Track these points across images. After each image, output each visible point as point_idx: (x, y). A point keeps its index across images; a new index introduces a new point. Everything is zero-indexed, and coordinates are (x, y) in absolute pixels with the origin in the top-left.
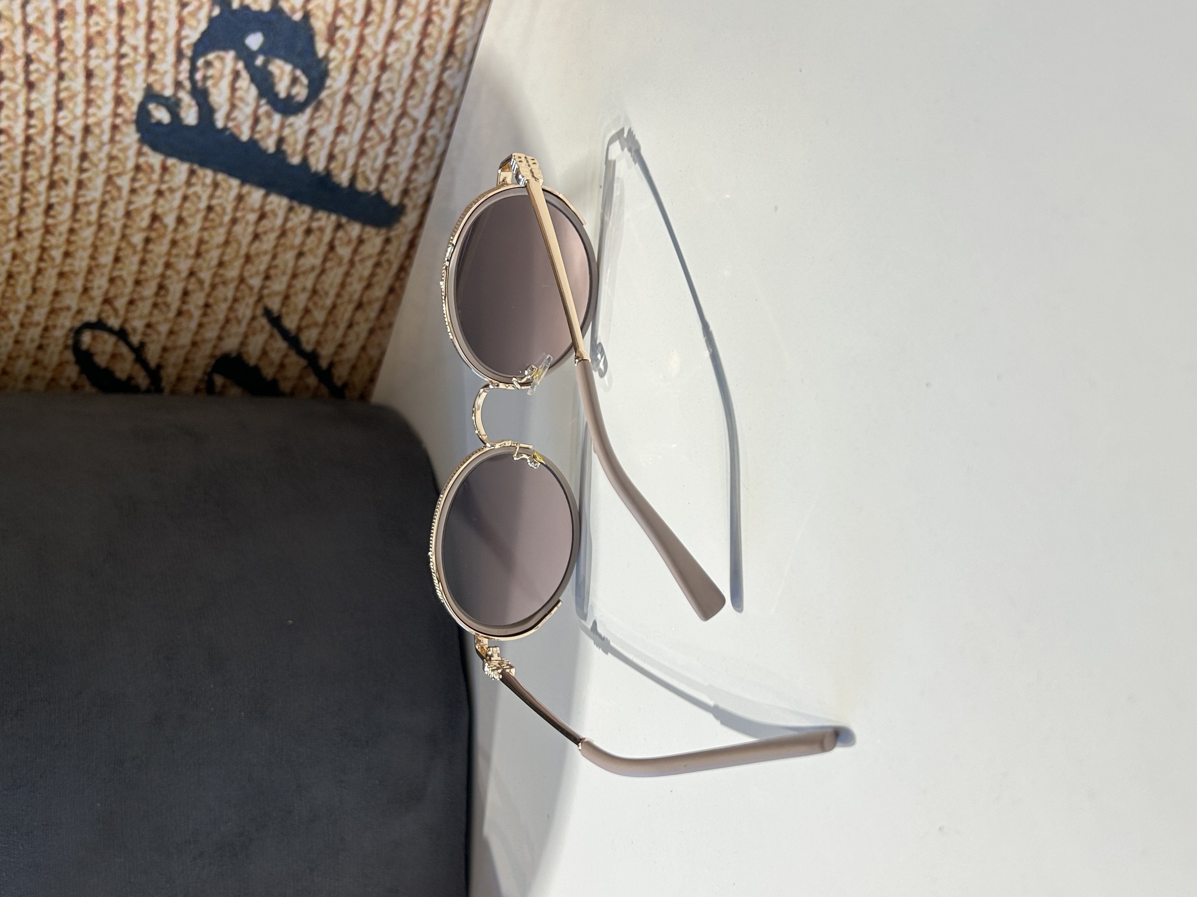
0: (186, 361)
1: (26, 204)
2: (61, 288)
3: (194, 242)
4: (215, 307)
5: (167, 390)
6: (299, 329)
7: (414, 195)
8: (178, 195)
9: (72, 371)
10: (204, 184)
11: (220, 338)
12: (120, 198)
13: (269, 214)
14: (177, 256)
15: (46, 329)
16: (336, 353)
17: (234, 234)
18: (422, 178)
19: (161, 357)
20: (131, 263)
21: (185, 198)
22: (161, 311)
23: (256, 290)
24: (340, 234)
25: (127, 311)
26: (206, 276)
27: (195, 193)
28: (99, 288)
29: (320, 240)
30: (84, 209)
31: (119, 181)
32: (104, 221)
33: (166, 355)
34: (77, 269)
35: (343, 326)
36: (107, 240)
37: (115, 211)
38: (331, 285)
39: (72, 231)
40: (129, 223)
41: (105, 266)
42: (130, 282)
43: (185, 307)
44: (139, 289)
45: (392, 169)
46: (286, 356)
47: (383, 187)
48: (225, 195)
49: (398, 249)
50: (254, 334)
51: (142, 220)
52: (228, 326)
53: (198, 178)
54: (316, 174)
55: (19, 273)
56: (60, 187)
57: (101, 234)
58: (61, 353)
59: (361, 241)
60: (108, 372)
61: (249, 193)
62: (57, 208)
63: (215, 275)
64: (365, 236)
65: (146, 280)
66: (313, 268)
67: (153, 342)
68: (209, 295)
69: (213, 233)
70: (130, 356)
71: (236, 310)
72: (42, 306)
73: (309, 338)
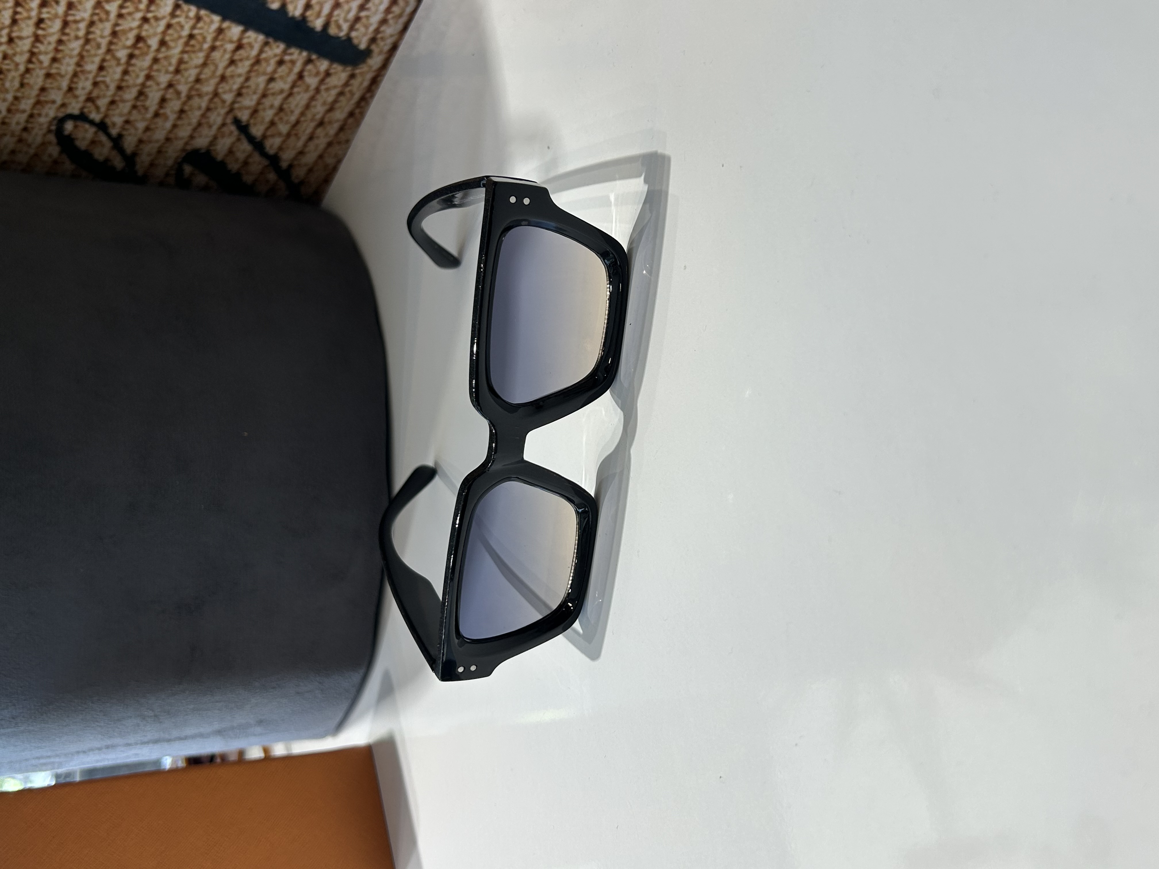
0: (160, 152)
1: (18, 17)
2: (47, 86)
3: (174, 61)
4: (189, 113)
5: (140, 173)
6: (264, 137)
7: (382, 44)
8: (163, 24)
9: (54, 150)
10: (187, 17)
11: (192, 137)
12: (107, 20)
13: (246, 46)
14: (158, 71)
15: (31, 116)
16: (296, 158)
17: (212, 58)
18: (390, 30)
19: (137, 146)
20: (114, 74)
21: (169, 26)
22: (139, 111)
23: (228, 102)
24: (310, 67)
25: (108, 109)
26: (184, 89)
27: (179, 23)
28: (83, 88)
29: (291, 70)
30: (74, 26)
31: (107, 7)
32: (91, 36)
33: (142, 146)
34: (63, 72)
35: (304, 138)
36: (93, 52)
37: (102, 30)
38: (297, 105)
39: (60, 42)
40: (115, 40)
41: (90, 72)
42: (113, 87)
43: (162, 111)
44: (120, 93)
45: (364, 20)
46: (249, 156)
47: (354, 34)
48: (206, 27)
49: (361, 83)
50: (223, 136)
51: (127, 39)
52: (200, 129)
53: (183, 11)
54: (293, 18)
55: (9, 70)
56: (51, 6)
57: (88, 47)
58: (45, 135)
59: (328, 74)
60: (87, 155)
61: (229, 28)
62: (47, 22)
63: (191, 89)
64: (332, 71)
65: (128, 87)
66: (282, 91)
67: (130, 135)
68: (184, 103)
69: (193, 55)
70: (108, 144)
71: (208, 118)
72: (29, 98)
73: (272, 144)
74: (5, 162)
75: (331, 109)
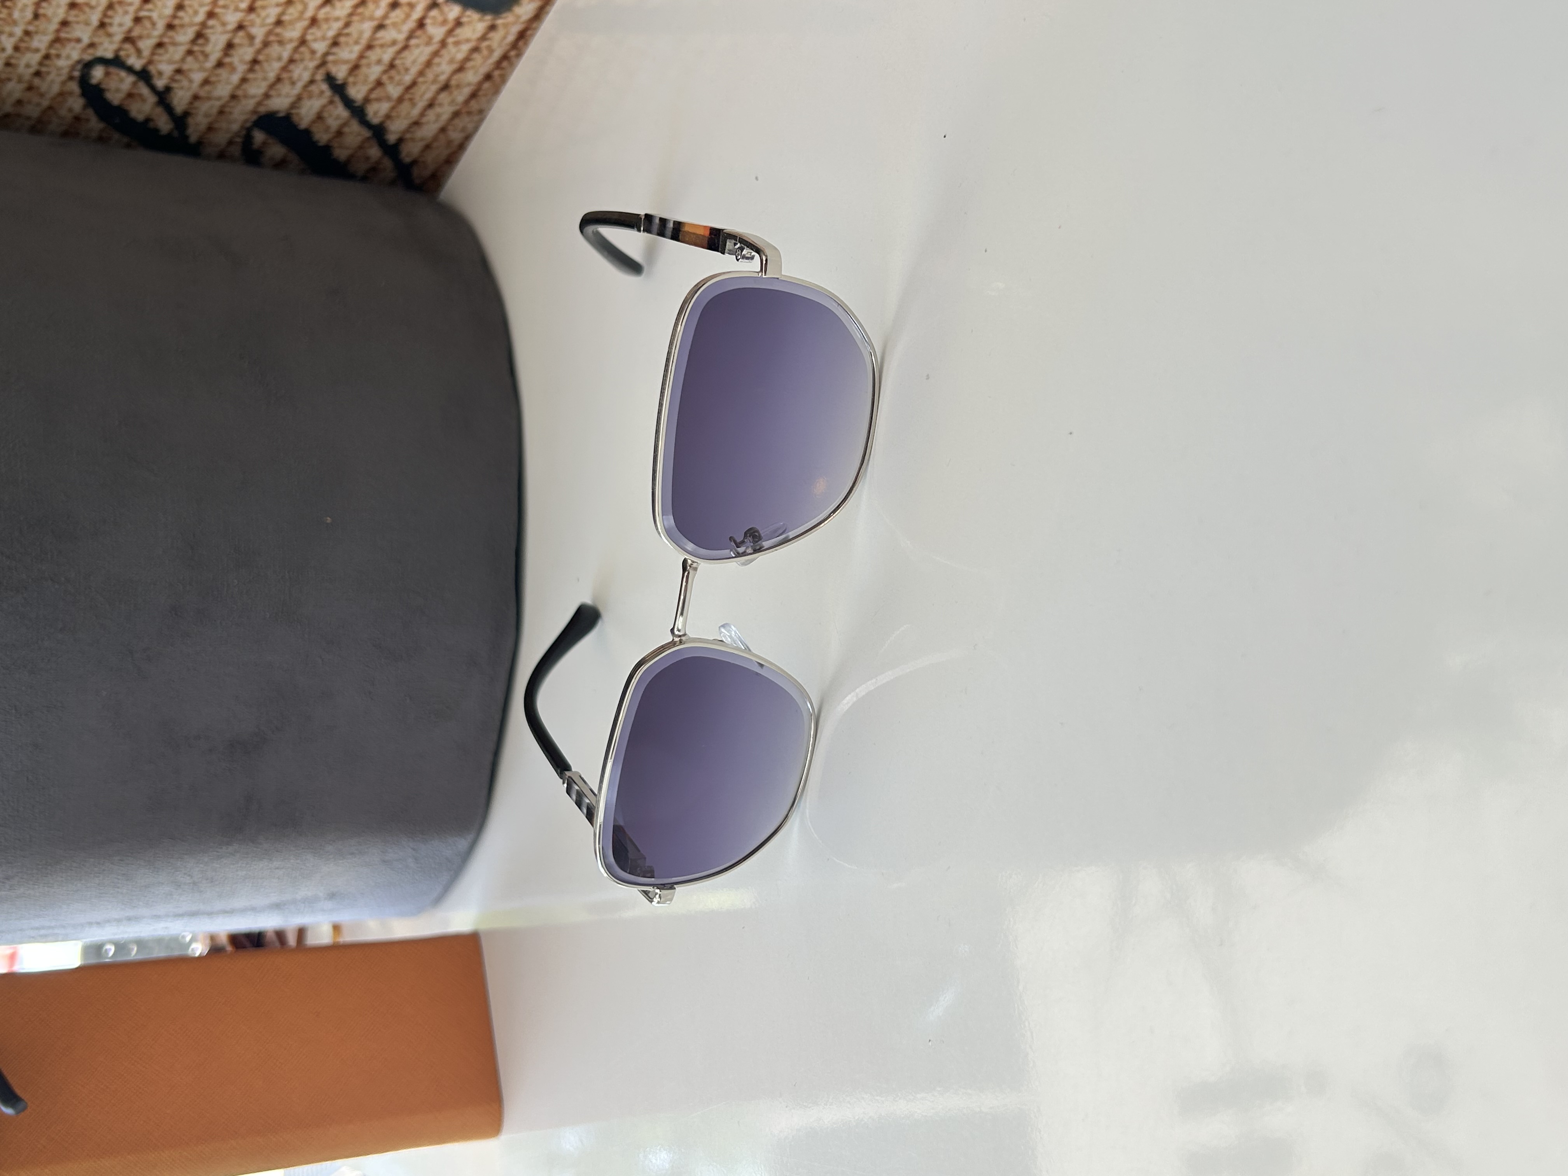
0: (221, 112)
2: (71, 19)
4: (265, 65)
5: (193, 139)
6: (367, 100)
9: (76, 103)
11: (267, 96)
14: (225, 7)
15: (47, 57)
16: (408, 130)
19: (191, 103)
20: (164, 8)
22: (196, 59)
23: (319, 55)
24: (434, 13)
25: (153, 54)
26: (259, 32)
28: (120, 25)
29: (408, 16)
33: (197, 104)
34: (93, 3)
35: (421, 105)
38: (414, 62)
41: (130, 4)
42: (161, 25)
43: (227, 60)
44: (171, 33)
46: (345, 124)
49: (505, 38)
50: (310, 97)
52: (279, 86)
58: (64, 83)
59: (458, 23)
60: (121, 111)
63: (269, 33)
64: (464, 20)
65: (182, 26)
66: (394, 43)
67: (182, 88)
68: (259, 52)
70: (152, 99)
71: (290, 71)
72: (44, 33)
73: (377, 111)
74: (7, 116)
75: (461, 69)
